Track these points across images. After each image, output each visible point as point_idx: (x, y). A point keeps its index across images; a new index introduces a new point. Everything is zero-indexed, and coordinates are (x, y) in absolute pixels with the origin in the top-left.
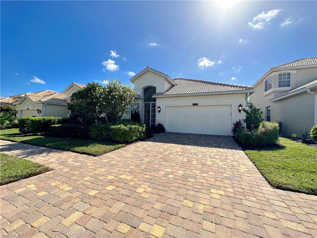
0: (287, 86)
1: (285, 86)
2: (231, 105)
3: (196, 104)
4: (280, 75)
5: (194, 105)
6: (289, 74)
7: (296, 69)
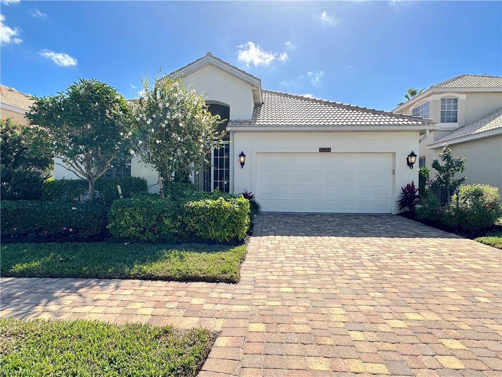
0: (453, 122)
1: (450, 122)
2: (394, 154)
3: (327, 150)
4: (443, 100)
5: (322, 150)
6: (456, 100)
7: (466, 93)
